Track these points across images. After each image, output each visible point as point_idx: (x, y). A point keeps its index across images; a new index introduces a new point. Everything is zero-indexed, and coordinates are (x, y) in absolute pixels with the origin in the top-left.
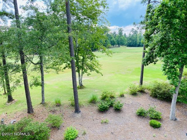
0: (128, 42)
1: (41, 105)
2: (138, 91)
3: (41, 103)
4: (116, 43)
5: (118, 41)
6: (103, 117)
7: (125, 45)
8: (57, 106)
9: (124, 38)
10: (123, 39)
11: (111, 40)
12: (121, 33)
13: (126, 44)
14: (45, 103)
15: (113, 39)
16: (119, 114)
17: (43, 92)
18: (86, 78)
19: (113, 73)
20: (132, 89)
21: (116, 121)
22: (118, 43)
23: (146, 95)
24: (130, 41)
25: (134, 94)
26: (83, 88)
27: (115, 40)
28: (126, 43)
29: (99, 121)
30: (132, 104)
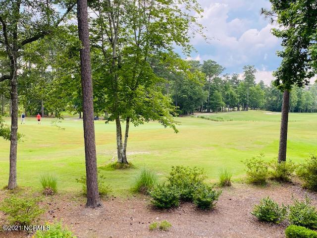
0: (268, 99)
1: (6, 190)
2: (272, 179)
3: (7, 188)
4: (239, 100)
5: (242, 96)
6: (159, 220)
7: (262, 109)
8: (44, 194)
9: (258, 89)
10: (256, 91)
11: (226, 93)
12: (250, 78)
13: (262, 104)
14: (17, 188)
15: (231, 90)
16: (207, 216)
17: (13, 156)
18: (142, 153)
19: (217, 146)
20: (254, 170)
21: (193, 229)
22: (243, 101)
23: (293, 187)
24: (275, 98)
25: (259, 182)
26: (126, 167)
27: (234, 94)
28: (263, 102)
29: (144, 226)
30: (247, 200)
